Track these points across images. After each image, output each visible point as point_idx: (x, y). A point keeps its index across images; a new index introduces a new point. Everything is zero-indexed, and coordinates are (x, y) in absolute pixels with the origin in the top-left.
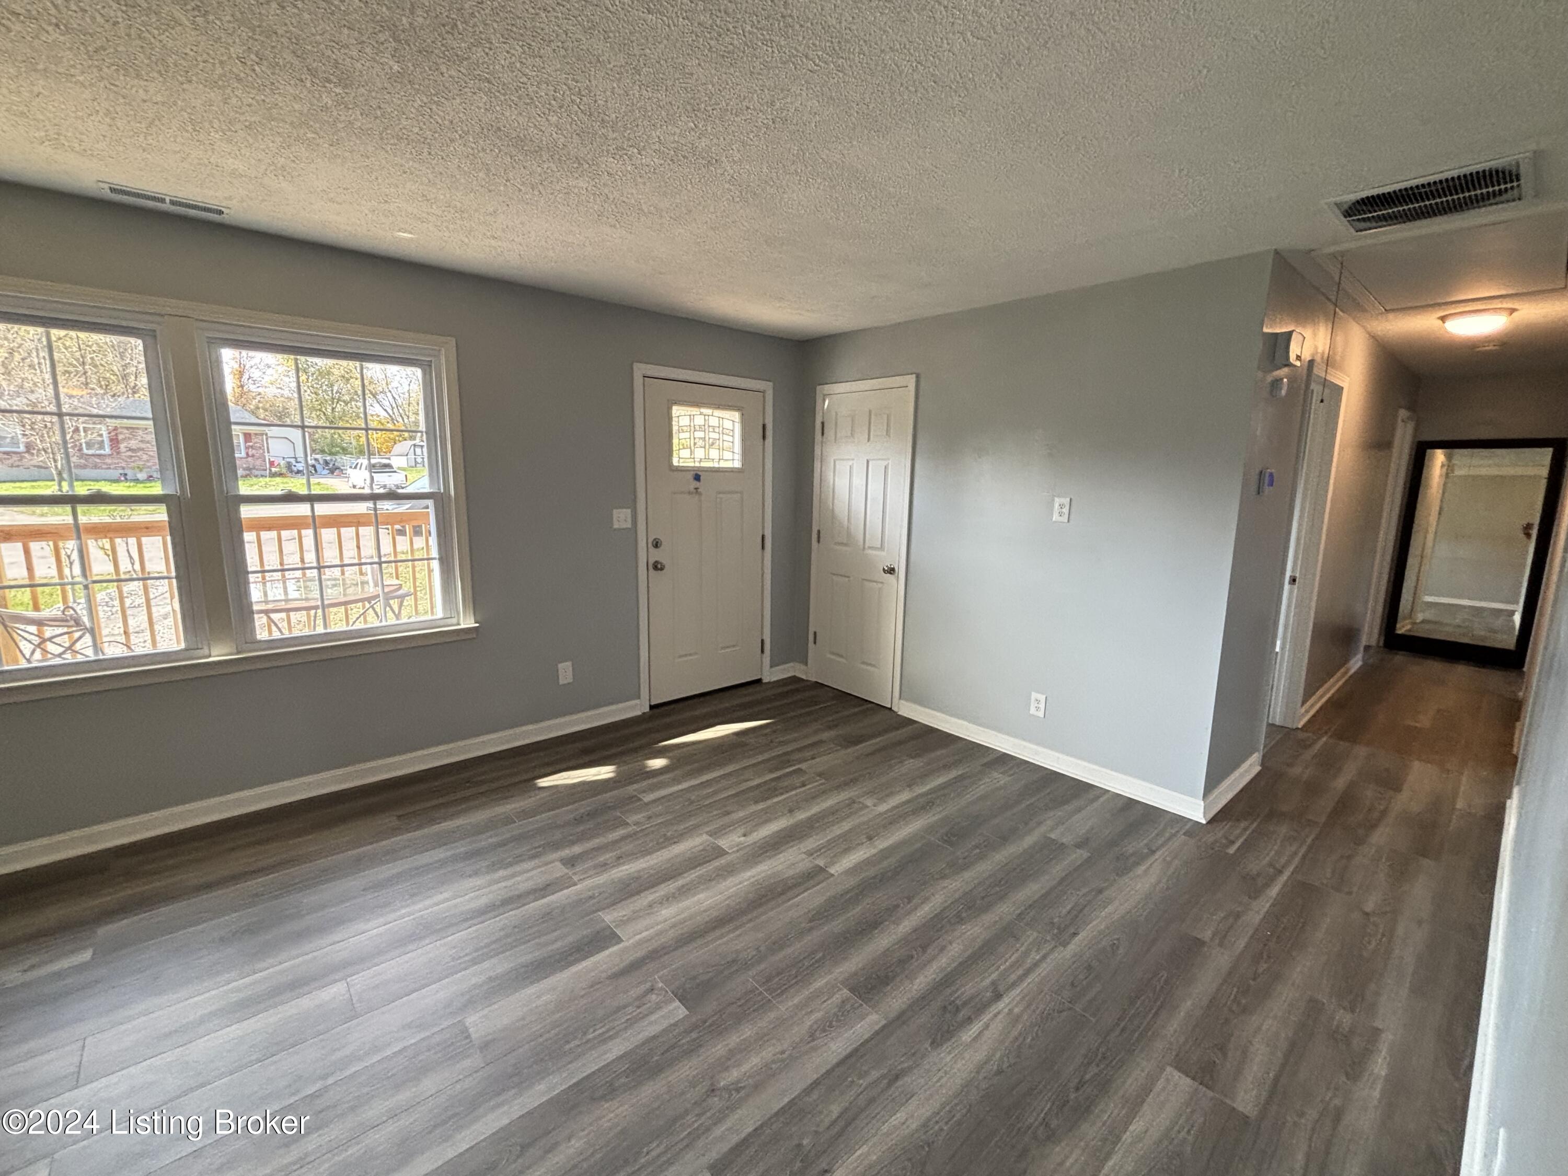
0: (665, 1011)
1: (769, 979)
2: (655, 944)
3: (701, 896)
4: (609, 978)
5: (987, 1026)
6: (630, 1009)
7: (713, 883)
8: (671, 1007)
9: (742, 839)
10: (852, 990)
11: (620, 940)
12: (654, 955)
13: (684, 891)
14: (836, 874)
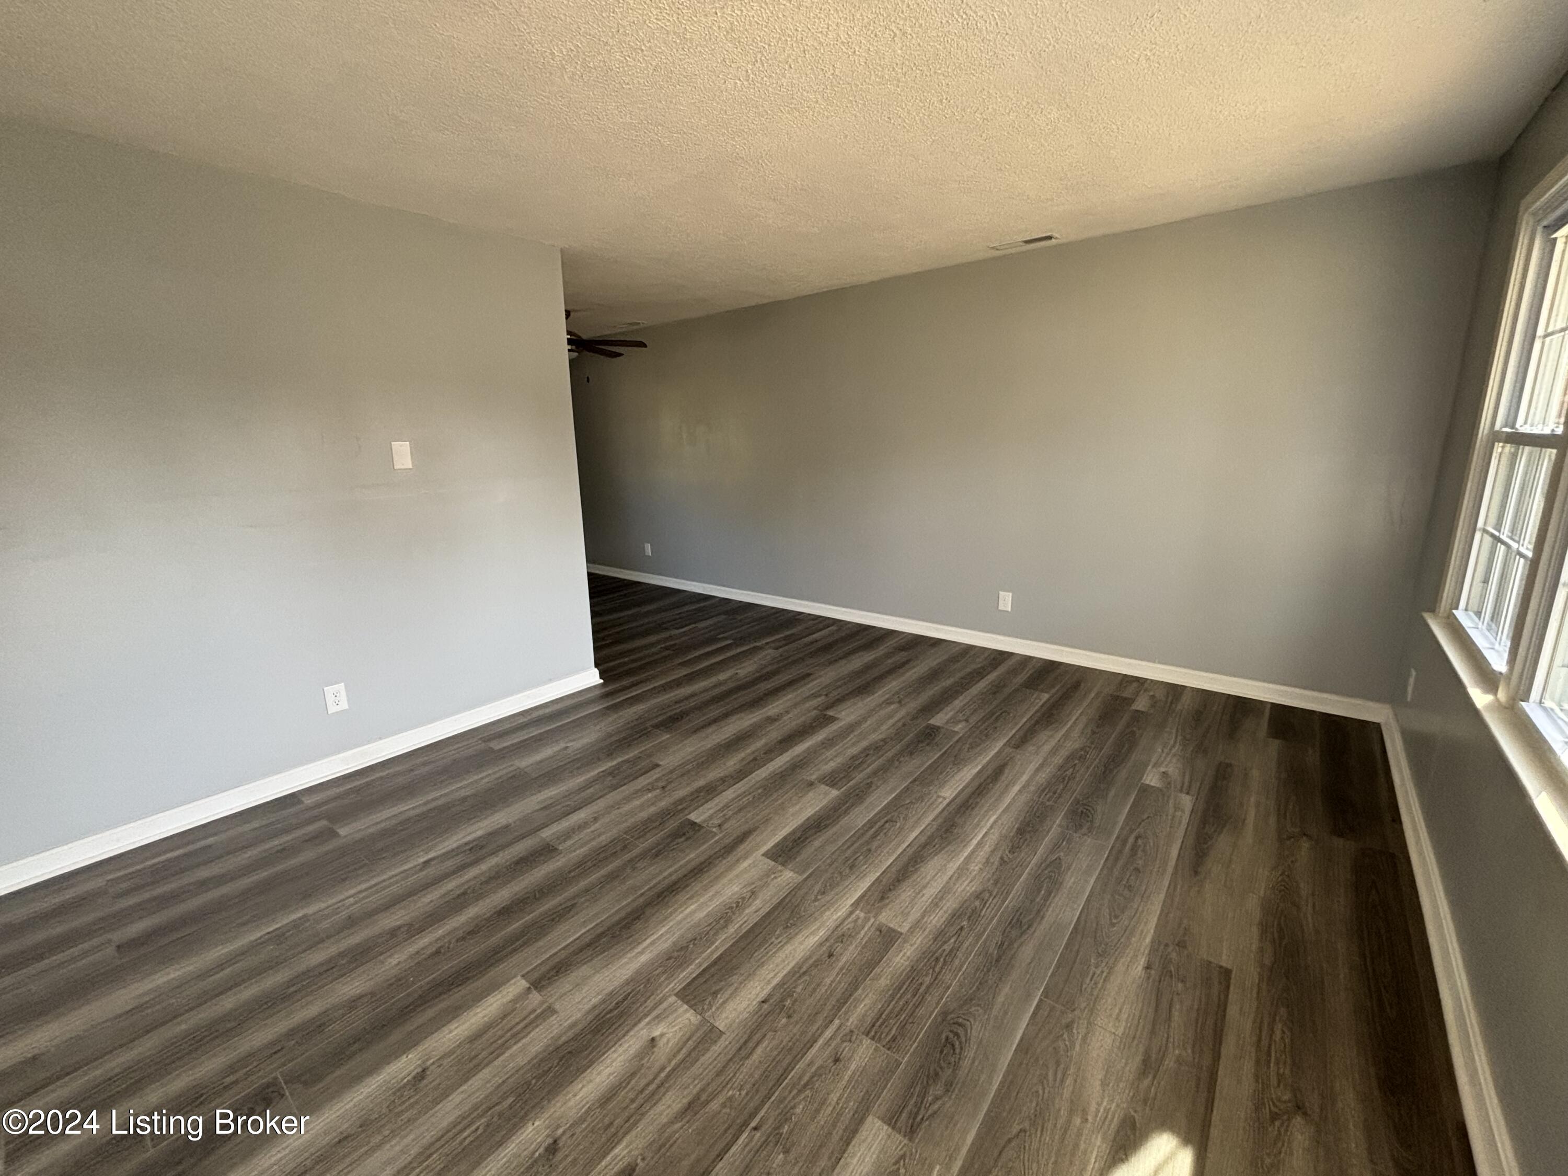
0: (707, 814)
1: (625, 847)
2: (731, 859)
3: (701, 915)
4: (757, 828)
5: (464, 837)
6: (731, 813)
7: (690, 936)
8: (702, 818)
9: (656, 1033)
10: (556, 849)
11: (765, 855)
12: (729, 849)
13: (724, 918)
14: (519, 977)
